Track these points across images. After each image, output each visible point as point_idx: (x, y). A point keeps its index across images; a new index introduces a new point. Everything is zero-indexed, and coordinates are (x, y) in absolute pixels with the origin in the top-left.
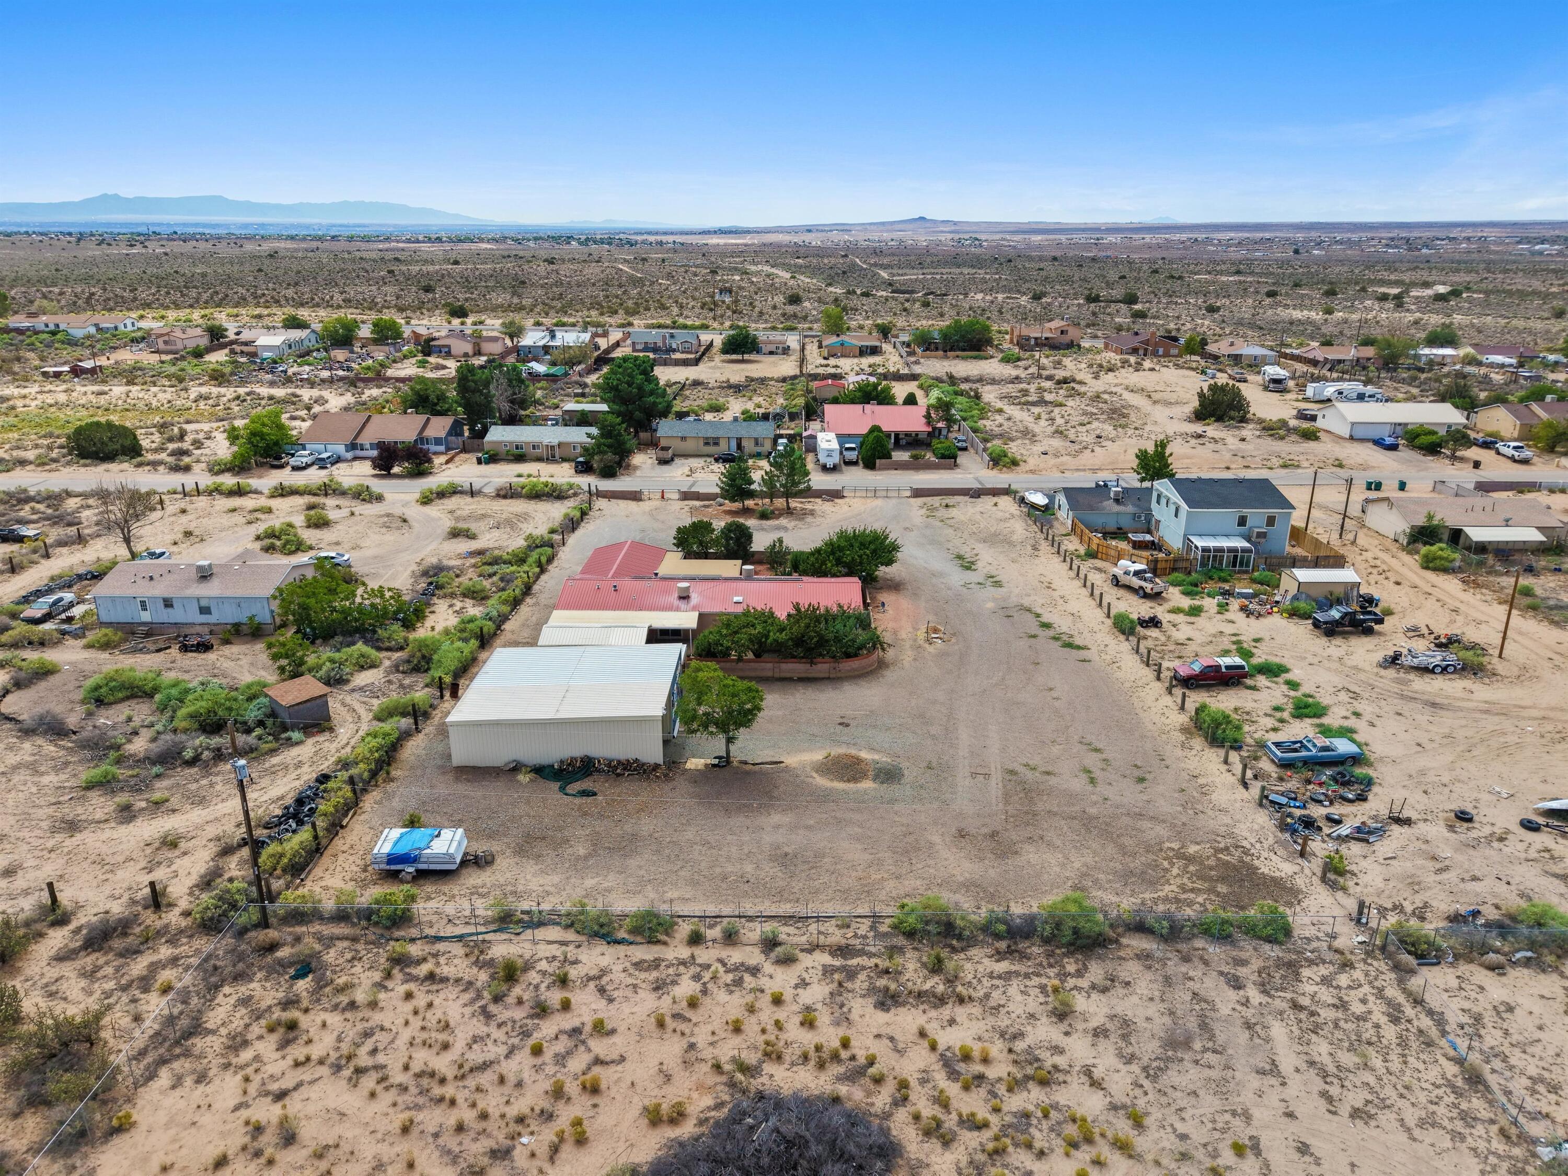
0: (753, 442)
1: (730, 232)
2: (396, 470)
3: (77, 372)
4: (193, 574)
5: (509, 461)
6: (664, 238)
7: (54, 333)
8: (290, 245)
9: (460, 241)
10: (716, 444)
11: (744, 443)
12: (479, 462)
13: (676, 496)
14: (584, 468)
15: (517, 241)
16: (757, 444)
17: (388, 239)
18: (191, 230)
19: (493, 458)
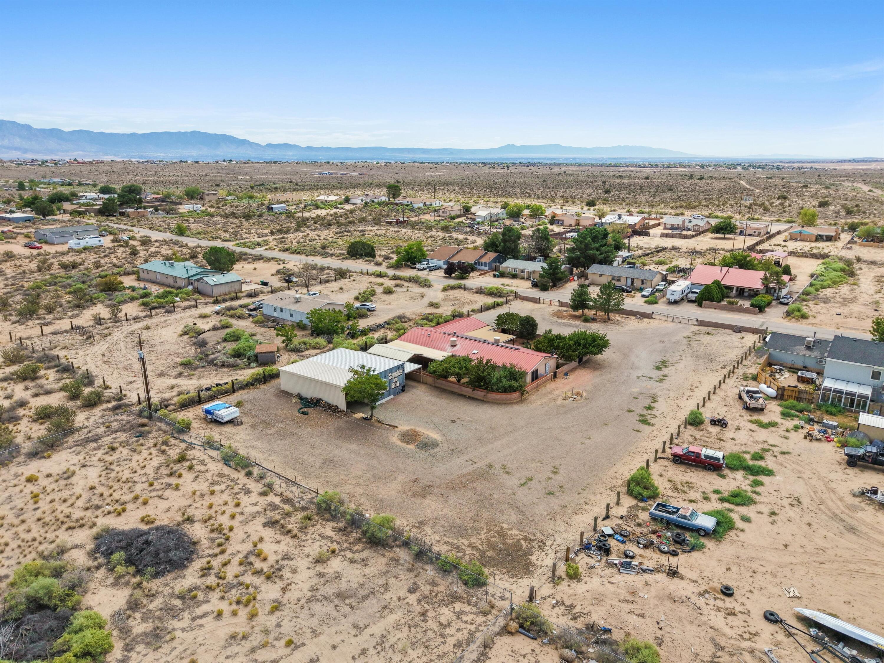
0: (640, 282)
1: (866, 161)
2: (453, 275)
3: (398, 222)
4: (293, 300)
5: (510, 278)
6: (804, 165)
7: (407, 206)
8: (575, 168)
9: (668, 166)
10: (619, 280)
11: (635, 282)
12: (495, 276)
13: (557, 304)
14: (535, 285)
15: (702, 167)
16: (643, 283)
17: (627, 166)
18: (535, 161)
19: (502, 275)
